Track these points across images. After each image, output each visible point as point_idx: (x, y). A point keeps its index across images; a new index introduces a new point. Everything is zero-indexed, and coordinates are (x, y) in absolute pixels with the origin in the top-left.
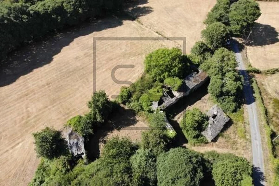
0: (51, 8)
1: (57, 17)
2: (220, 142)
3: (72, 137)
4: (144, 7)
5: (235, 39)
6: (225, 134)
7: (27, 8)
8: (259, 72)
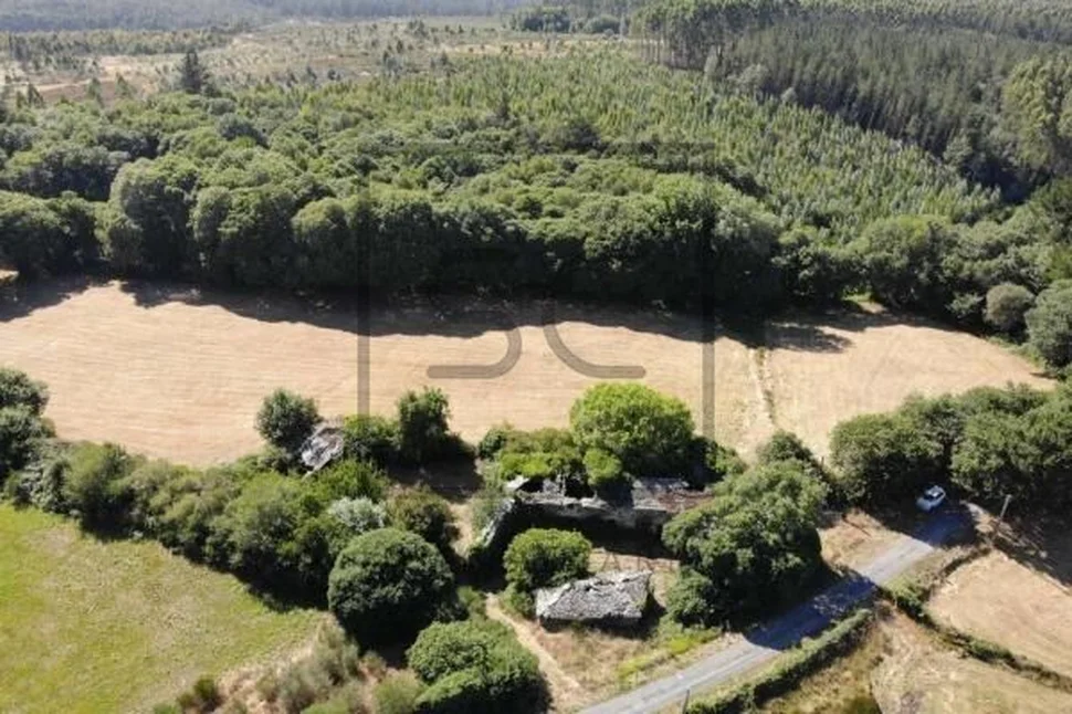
0: (553, 235)
1: (556, 258)
2: (558, 640)
3: (325, 436)
4: (832, 337)
5: (977, 513)
6: (594, 637)
7: (508, 218)
8: (921, 615)
